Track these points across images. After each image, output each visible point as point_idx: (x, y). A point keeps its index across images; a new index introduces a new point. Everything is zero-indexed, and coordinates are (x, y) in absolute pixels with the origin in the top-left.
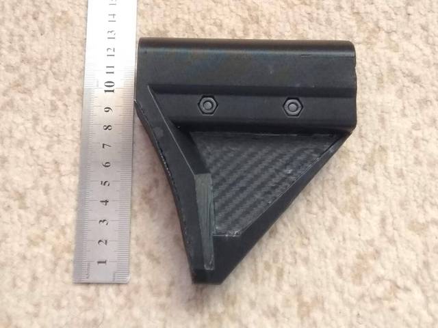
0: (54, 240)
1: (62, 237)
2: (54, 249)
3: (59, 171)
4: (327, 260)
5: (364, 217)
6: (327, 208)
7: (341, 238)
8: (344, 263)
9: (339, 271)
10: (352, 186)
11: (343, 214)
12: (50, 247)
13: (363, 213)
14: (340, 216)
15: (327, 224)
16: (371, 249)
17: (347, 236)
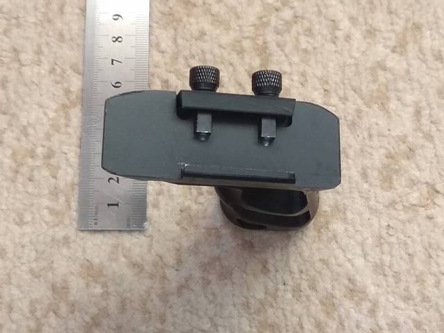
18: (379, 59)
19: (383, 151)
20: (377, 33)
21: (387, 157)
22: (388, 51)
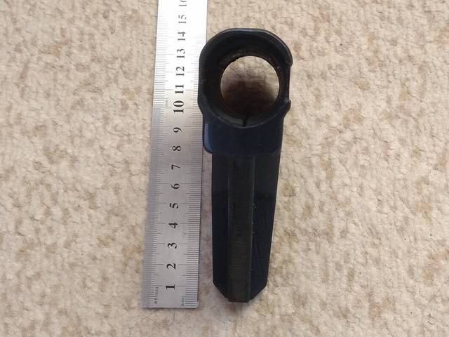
0: (124, 240)
1: (132, 237)
2: (124, 250)
3: (130, 171)
4: (398, 260)
5: (435, 217)
6: (399, 208)
7: (412, 238)
8: (415, 264)
9: (411, 272)
10: (424, 186)
11: (414, 214)
12: (120, 248)
13: (434, 213)
14: (411, 216)
15: (398, 224)
16: (442, 250)
17: (419, 236)
18: (423, 175)
19: (426, 253)
20: (422, 153)
21: (429, 258)
22: (431, 168)
